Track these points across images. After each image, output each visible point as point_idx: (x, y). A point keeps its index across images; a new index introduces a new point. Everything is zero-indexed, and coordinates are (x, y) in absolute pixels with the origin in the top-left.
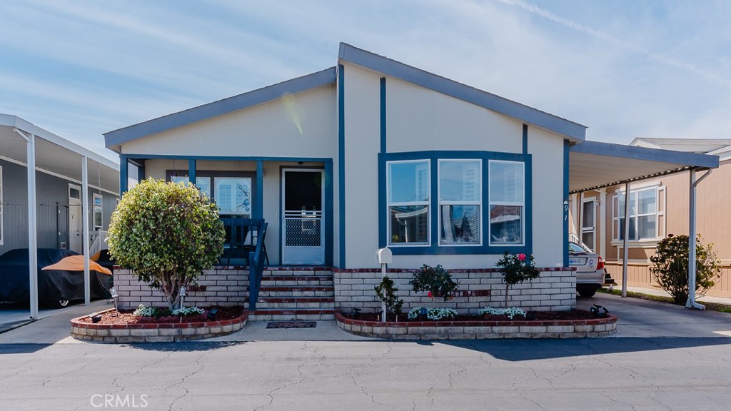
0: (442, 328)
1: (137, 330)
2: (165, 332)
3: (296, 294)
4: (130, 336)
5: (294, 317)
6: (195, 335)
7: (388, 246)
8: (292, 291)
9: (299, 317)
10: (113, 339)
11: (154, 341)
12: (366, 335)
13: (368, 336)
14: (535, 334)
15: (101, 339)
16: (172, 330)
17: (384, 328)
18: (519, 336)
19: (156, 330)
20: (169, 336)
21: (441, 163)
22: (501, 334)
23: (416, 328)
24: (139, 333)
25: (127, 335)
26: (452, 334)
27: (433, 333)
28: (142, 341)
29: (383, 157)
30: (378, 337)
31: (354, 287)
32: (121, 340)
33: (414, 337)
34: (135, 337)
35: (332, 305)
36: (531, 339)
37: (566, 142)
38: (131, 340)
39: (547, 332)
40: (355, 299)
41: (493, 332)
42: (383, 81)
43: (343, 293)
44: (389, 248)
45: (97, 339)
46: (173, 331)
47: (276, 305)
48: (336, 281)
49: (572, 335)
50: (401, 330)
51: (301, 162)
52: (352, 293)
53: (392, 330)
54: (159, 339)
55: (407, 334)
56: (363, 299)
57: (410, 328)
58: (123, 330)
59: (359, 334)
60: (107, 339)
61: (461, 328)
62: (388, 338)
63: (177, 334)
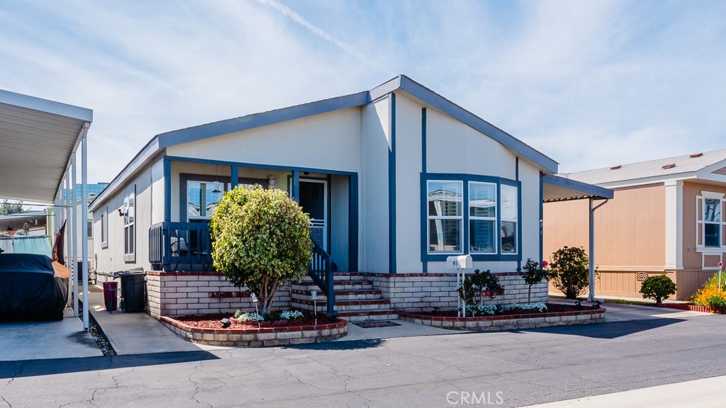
0: (515, 320)
1: (283, 333)
2: (308, 333)
3: (352, 297)
4: (276, 339)
5: (367, 317)
6: (330, 336)
7: (470, 253)
8: (348, 294)
9: (372, 317)
10: (260, 344)
11: (298, 343)
12: (458, 329)
13: (461, 330)
14: (570, 322)
15: (246, 344)
16: (313, 331)
17: (476, 322)
18: (561, 324)
19: (300, 333)
20: (311, 337)
21: (471, 184)
22: (550, 323)
23: (498, 321)
24: (285, 335)
25: (273, 338)
26: (521, 325)
27: (509, 324)
28: (287, 343)
29: (425, 176)
30: (470, 330)
31: (406, 290)
32: (268, 344)
33: (496, 329)
34: (280, 340)
35: (388, 306)
36: (568, 325)
37: (542, 174)
38: (276, 343)
39: (576, 320)
40: (406, 300)
41: (545, 322)
42: (424, 110)
43: (397, 295)
44: (471, 255)
45: (241, 344)
46: (314, 333)
47: (344, 307)
48: (392, 285)
49: (590, 321)
50: (488, 323)
51: (306, 172)
52: (404, 295)
53: (482, 323)
54: (302, 341)
55: (492, 326)
56: (412, 300)
57: (494, 321)
58: (270, 334)
59: (451, 328)
60: (252, 344)
61: (526, 319)
62: (479, 330)
63: (318, 335)
